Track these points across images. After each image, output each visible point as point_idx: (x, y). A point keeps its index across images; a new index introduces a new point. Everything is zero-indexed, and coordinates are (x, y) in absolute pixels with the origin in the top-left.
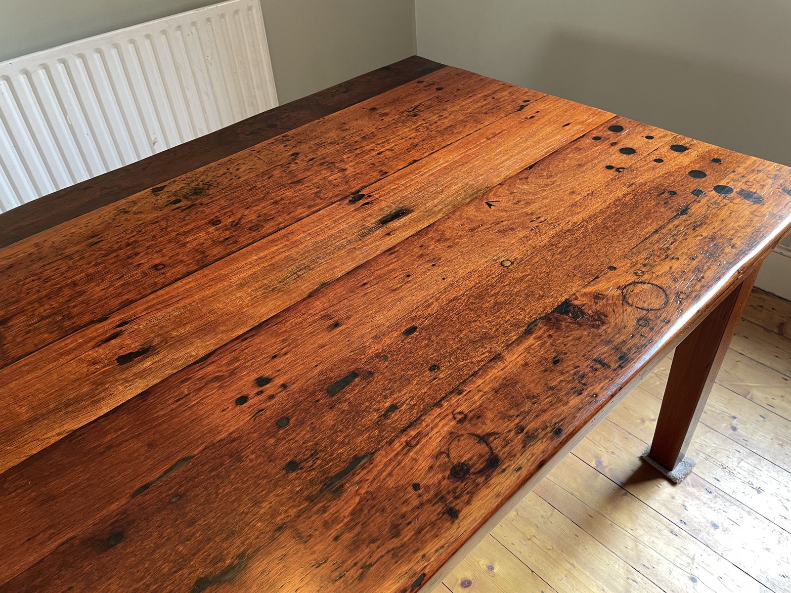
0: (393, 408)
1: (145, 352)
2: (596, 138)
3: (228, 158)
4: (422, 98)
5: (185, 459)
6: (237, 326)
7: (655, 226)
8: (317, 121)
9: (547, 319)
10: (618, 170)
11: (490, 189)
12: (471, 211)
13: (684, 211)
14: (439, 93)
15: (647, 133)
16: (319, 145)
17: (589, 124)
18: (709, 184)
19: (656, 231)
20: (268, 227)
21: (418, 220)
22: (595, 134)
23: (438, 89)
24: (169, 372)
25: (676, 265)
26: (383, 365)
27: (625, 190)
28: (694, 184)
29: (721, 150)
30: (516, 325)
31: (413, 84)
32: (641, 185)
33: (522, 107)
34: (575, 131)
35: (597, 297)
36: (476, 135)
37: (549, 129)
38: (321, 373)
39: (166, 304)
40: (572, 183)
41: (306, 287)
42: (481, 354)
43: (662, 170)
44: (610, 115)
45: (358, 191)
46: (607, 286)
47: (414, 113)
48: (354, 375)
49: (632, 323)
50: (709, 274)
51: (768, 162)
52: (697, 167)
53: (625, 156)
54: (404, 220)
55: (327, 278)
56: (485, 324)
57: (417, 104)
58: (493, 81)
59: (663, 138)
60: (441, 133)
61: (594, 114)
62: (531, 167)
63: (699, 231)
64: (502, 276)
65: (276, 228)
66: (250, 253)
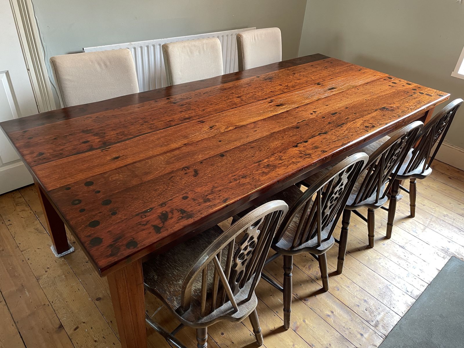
0: (348, 118)
1: (281, 105)
2: (384, 79)
3: (274, 72)
4: (326, 64)
5: (305, 120)
6: (301, 103)
7: (404, 97)
8: (296, 66)
9: (380, 109)
10: (392, 86)
11: (357, 86)
12: (353, 90)
13: (411, 96)
14: (331, 64)
15: (399, 80)
16: (300, 72)
17: (382, 76)
18: (417, 92)
19: (404, 98)
20: (297, 87)
21: (338, 90)
22: (384, 78)
23: (331, 63)
24: (290, 109)
25: (410, 104)
26: (343, 112)
27: (395, 90)
28: (414, 91)
29: (420, 86)
30: (373, 109)
31: (322, 61)
32: (399, 90)
33: (360, 70)
34: (378, 77)
35: (391, 107)
36: (348, 75)
37: (370, 76)
38: (328, 112)
39: (280, 98)
40: (379, 88)
41: (315, 98)
42: (366, 113)
43: (404, 88)
44: (387, 75)
45: (318, 83)
46: (394, 106)
47: (326, 68)
48: (336, 113)
49: (400, 112)
50: (418, 106)
51: (433, 89)
52: (414, 88)
53: (393, 84)
54: (335, 90)
55: (320, 98)
56: (365, 109)
57: (326, 66)
58: (348, 63)
59: (404, 82)
60: (337, 73)
61: (383, 74)
62: (367, 83)
63: (415, 99)
64: (366, 102)
65: (299, 88)
66: (296, 91)
